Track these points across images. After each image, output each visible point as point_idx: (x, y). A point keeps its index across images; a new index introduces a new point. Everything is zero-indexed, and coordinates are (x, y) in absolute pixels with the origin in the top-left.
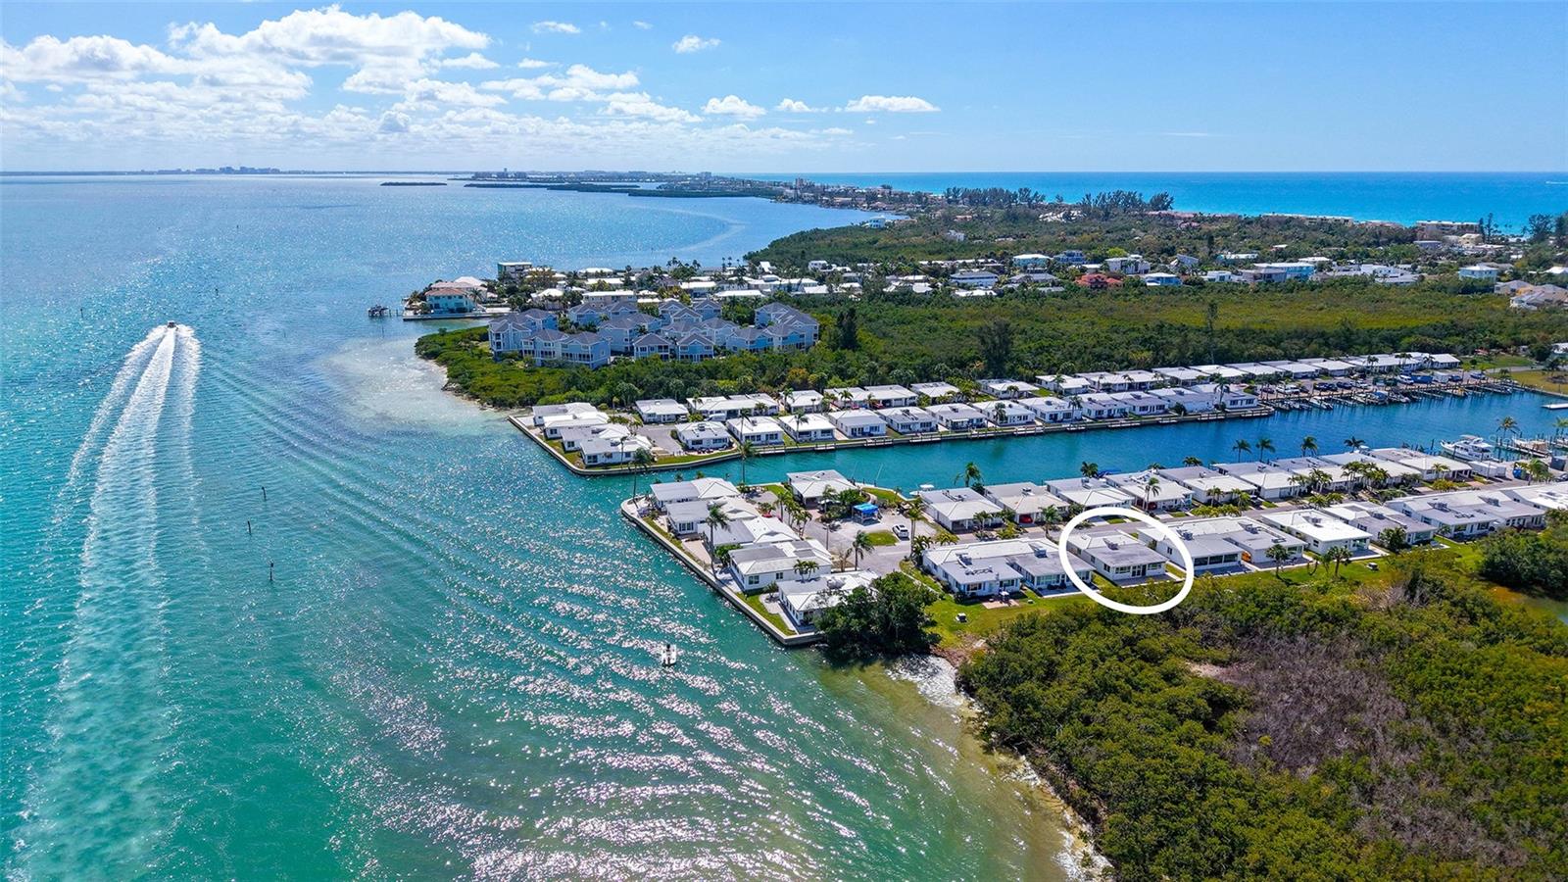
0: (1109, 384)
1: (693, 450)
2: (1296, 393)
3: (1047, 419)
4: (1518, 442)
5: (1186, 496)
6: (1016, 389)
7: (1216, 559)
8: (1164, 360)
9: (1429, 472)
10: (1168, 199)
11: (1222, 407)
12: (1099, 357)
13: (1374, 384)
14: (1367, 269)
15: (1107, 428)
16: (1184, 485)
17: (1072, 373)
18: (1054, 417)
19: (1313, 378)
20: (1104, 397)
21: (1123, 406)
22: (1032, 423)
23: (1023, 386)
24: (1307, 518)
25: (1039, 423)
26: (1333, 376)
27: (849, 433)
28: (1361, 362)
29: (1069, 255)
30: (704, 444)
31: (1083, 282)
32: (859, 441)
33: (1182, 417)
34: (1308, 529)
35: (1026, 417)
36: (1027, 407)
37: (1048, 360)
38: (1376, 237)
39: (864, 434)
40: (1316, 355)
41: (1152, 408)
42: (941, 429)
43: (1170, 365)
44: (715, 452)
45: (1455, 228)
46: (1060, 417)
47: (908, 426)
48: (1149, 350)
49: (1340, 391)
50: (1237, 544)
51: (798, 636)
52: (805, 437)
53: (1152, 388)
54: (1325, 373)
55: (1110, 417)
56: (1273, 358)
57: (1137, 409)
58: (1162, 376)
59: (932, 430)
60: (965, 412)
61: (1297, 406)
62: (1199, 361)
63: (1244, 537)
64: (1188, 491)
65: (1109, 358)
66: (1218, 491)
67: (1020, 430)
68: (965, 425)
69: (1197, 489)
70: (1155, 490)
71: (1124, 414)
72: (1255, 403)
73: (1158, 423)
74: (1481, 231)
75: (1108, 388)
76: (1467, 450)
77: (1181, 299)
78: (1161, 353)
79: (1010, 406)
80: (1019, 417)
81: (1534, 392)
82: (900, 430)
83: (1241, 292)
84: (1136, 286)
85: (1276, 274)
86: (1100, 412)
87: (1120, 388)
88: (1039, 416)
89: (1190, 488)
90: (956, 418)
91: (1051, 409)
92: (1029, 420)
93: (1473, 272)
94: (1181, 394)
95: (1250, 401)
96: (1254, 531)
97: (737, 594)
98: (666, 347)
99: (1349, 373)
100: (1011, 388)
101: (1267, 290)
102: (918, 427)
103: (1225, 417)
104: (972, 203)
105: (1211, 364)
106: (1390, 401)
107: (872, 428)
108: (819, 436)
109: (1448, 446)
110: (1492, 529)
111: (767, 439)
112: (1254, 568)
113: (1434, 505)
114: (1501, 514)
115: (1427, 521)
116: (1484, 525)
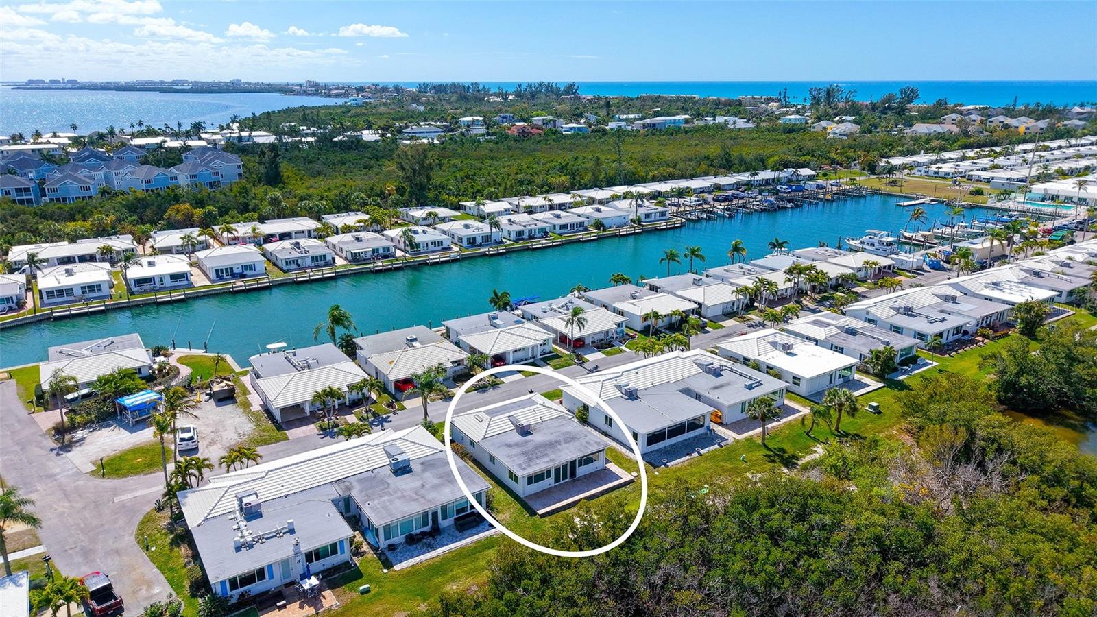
0: (530, 207)
2: (700, 205)
3: (465, 243)
4: (907, 234)
5: (619, 325)
6: (436, 215)
7: (677, 430)
8: (580, 185)
9: (859, 270)
10: (576, 87)
11: (638, 221)
12: (521, 183)
13: (760, 194)
14: (720, 119)
15: (528, 249)
16: (614, 310)
17: (494, 197)
18: (472, 242)
19: (710, 192)
20: (524, 217)
21: (544, 225)
22: (449, 248)
23: (442, 212)
24: (774, 344)
25: (456, 249)
26: (725, 190)
27: (213, 275)
28: (745, 177)
29: (503, 117)
31: (512, 130)
32: (229, 284)
33: (604, 233)
34: (779, 360)
35: (440, 243)
36: (445, 233)
37: (472, 187)
38: (717, 104)
39: (234, 275)
40: (706, 174)
41: (572, 225)
42: (339, 262)
43: (586, 188)
45: (763, 100)
46: (479, 240)
47: (295, 261)
48: (566, 175)
49: (735, 201)
50: (698, 397)
52: (146, 286)
53: (572, 208)
54: (717, 187)
55: (531, 237)
56: (672, 177)
57: (558, 228)
58: (580, 196)
59: (326, 265)
60: (371, 241)
61: (704, 216)
62: (611, 183)
63: (704, 384)
64: (620, 319)
65: (530, 183)
66: (656, 315)
67: (434, 257)
68: (368, 256)
69: (630, 315)
70: (581, 323)
71: (545, 233)
72: (668, 215)
73: (578, 241)
74: (779, 100)
75: (530, 210)
76: (873, 245)
77: (590, 142)
78: (577, 178)
79: (424, 232)
80: (433, 243)
81: (881, 194)
82: (285, 268)
83: (635, 136)
84: (554, 134)
85: (659, 124)
86: (519, 233)
87: (542, 208)
88: (456, 240)
89: (621, 313)
90: (357, 248)
91: (469, 233)
92: (445, 245)
93: (790, 120)
94: (599, 210)
95: (662, 214)
96: (716, 373)
98: (27, 190)
99: (738, 186)
100: (430, 214)
101: (654, 135)
102: (308, 262)
103: (644, 230)
104: (437, 92)
105: (621, 185)
106: (778, 206)
107: (245, 267)
108: (168, 282)
109: (855, 243)
110: (966, 333)
111: (83, 293)
112: (730, 435)
113: (897, 310)
114: (969, 313)
115: (897, 330)
116: (958, 330)
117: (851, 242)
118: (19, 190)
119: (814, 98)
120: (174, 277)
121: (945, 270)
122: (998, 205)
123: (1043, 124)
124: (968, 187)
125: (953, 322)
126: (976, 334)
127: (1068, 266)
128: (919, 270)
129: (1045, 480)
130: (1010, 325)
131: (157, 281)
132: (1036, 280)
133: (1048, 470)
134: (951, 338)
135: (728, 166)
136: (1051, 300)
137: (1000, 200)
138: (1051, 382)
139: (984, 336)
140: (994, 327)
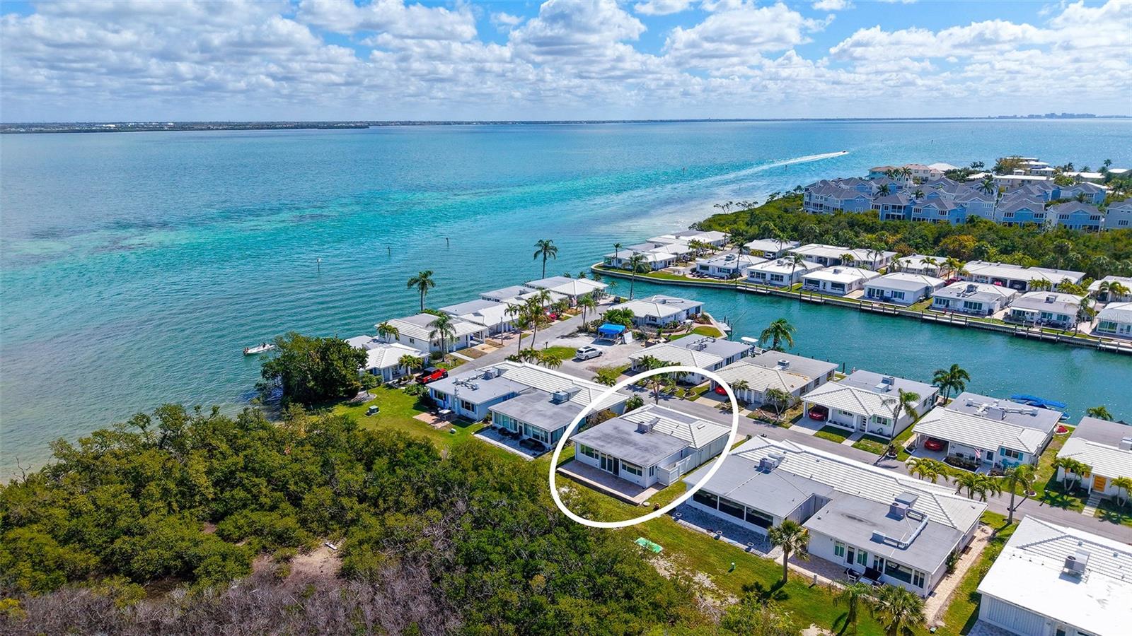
30: (710, 271)
102: (960, 306)
108: (829, 288)
111: (772, 279)
118: (894, 207)
120: (834, 285)
131: (821, 284)
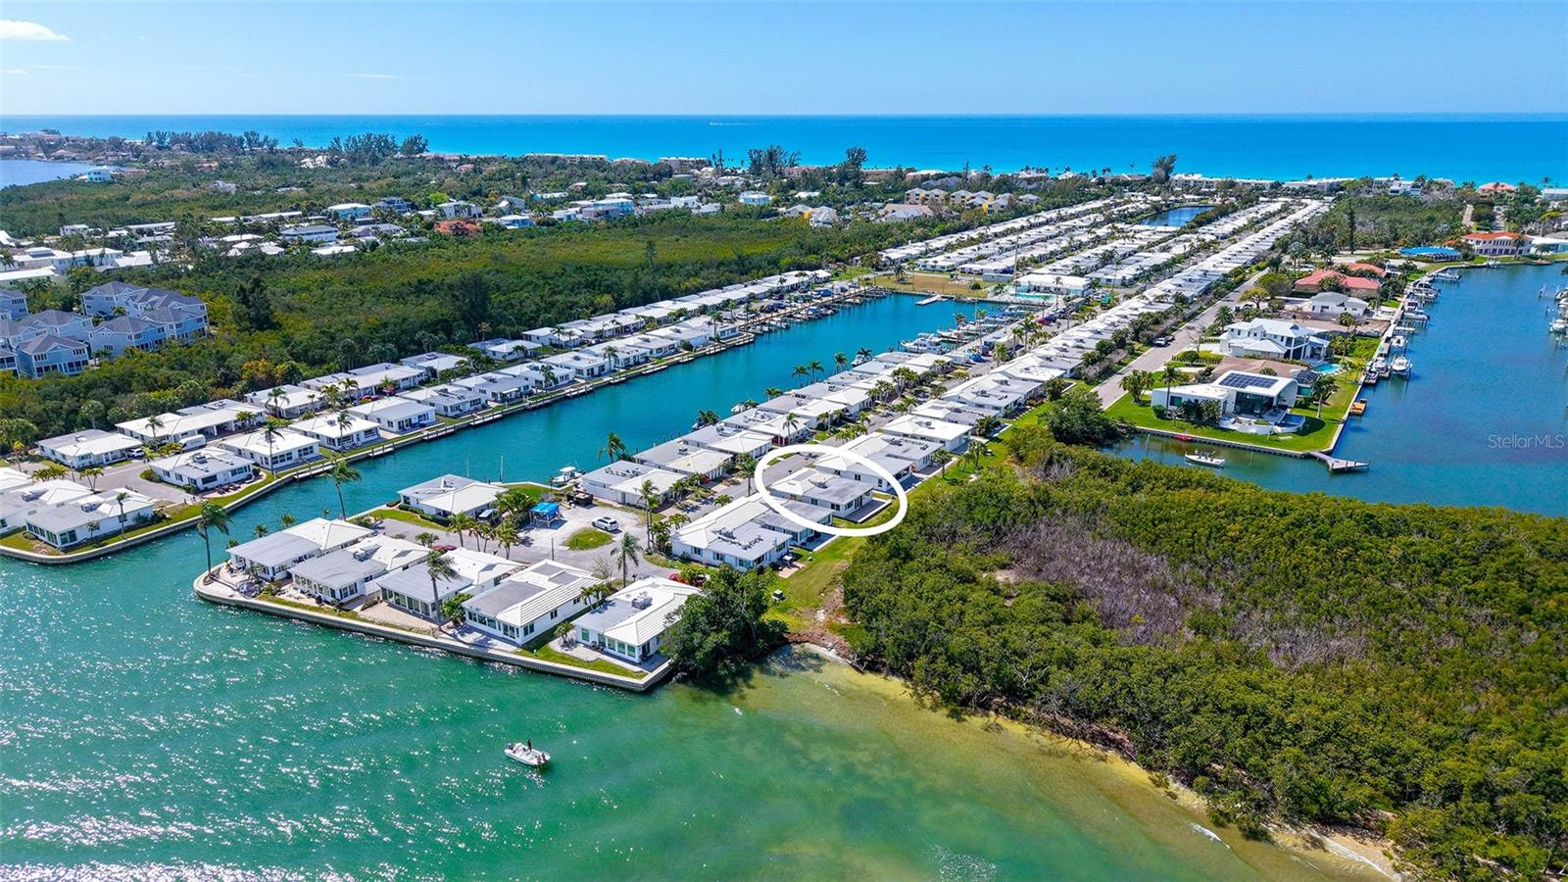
1: (207, 491)
3: (586, 375)
5: (806, 425)
6: (523, 349)
11: (716, 339)
12: (567, 306)
14: (676, 202)
15: (642, 374)
20: (618, 344)
21: (642, 350)
23: (523, 344)
25: (583, 380)
26: (761, 299)
27: (396, 429)
28: (774, 284)
29: (389, 203)
30: (220, 480)
31: (443, 227)
32: (412, 436)
33: (695, 353)
34: (927, 432)
36: (560, 366)
39: (414, 427)
41: (666, 349)
42: (494, 404)
43: (633, 306)
44: (244, 486)
45: (688, 164)
46: (596, 370)
47: (457, 408)
48: (604, 293)
49: (781, 312)
50: (900, 458)
51: (651, 676)
52: (347, 444)
53: (646, 329)
54: (754, 297)
55: (635, 364)
57: (654, 352)
60: (505, 382)
61: (766, 329)
63: (898, 451)
65: (575, 304)
66: (827, 415)
67: (570, 390)
68: (515, 395)
69: (808, 417)
71: (646, 358)
72: (737, 331)
77: (555, 241)
80: (561, 378)
81: (898, 293)
82: (451, 414)
84: (499, 230)
85: (606, 211)
86: (627, 361)
87: (619, 332)
88: (577, 373)
90: (503, 390)
91: (586, 365)
92: (570, 378)
93: (747, 200)
94: (676, 330)
95: (733, 330)
97: (516, 653)
99: (771, 294)
100: (517, 348)
101: (616, 226)
102: (468, 407)
105: (663, 300)
106: (821, 314)
107: (420, 418)
108: (363, 439)
109: (908, 345)
110: (1020, 404)
111: (300, 456)
112: (925, 477)
113: (977, 393)
114: (1018, 392)
115: (981, 406)
116: (1015, 403)
117: (907, 345)
119: (754, 162)
120: (368, 432)
121: (984, 361)
122: (996, 298)
123: (1003, 199)
124: (966, 280)
125: (1012, 398)
126: (1025, 404)
127: (1065, 350)
128: (967, 364)
129: (1089, 468)
130: (1042, 396)
131: (355, 438)
132: (1049, 363)
133: (1090, 463)
134: (1014, 408)
135: (745, 270)
136: (1062, 376)
137: (997, 294)
138: (1078, 426)
139: (1030, 405)
140: (1035, 398)
